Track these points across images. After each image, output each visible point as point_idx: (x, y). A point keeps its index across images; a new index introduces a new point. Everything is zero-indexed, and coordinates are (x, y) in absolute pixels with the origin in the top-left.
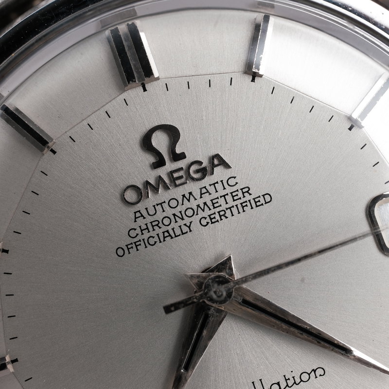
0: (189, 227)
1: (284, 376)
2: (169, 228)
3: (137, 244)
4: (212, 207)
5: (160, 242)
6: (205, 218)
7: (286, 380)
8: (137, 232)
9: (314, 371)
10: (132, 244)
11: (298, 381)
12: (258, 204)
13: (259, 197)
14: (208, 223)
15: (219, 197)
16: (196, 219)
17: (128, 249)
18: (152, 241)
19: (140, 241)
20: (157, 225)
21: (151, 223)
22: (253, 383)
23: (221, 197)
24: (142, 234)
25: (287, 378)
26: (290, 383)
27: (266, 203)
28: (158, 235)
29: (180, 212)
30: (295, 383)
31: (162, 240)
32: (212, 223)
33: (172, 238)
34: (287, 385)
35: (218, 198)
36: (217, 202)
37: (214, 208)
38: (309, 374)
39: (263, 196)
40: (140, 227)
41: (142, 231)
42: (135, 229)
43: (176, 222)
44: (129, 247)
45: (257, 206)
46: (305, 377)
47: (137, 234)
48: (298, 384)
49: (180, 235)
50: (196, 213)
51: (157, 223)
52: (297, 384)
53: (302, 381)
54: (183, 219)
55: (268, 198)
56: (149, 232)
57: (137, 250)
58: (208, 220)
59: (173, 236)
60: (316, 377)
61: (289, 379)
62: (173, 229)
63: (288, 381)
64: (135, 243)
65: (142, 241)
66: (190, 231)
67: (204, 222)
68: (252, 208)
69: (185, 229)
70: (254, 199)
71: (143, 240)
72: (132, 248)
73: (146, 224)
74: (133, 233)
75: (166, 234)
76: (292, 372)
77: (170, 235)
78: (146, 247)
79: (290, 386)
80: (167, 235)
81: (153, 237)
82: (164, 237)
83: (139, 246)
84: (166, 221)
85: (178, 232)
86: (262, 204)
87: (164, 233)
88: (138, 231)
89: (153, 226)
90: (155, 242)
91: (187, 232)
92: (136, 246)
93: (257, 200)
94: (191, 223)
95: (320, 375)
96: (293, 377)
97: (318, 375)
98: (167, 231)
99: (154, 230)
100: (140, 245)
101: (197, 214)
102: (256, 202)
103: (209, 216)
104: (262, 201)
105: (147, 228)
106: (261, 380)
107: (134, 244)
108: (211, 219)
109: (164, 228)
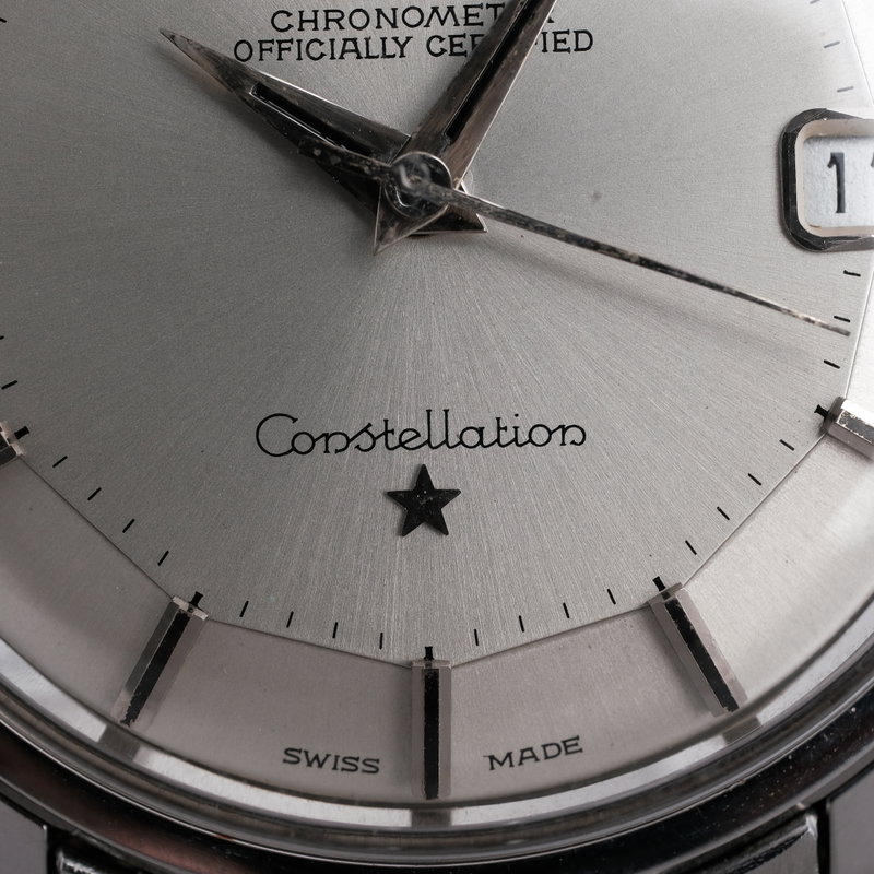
0: (402, 47)
1: (498, 419)
2: (360, 36)
3: (284, 45)
4: (462, 22)
5: (333, 58)
6: (442, 40)
7: (499, 429)
8: (290, 20)
9: (564, 429)
10: (272, 42)
11: (523, 438)
12: (560, 46)
13: (568, 32)
14: (443, 51)
15: (485, 6)
16: (421, 34)
17: (262, 50)
18: (315, 50)
19: (291, 41)
20: (337, 21)
21: (327, 12)
22: (429, 411)
23: (488, 6)
24: (301, 29)
25: (502, 426)
26: (506, 437)
27: (577, 50)
28: (332, 41)
29: (394, 10)
30: (515, 440)
31: (337, 55)
32: (452, 54)
33: (359, 57)
34: (498, 441)
35: (481, 6)
36: (477, 15)
37: (467, 24)
38: (550, 433)
39: (577, 33)
40: (301, 13)
41: (302, 21)
42: (289, 15)
43: (379, 27)
44: (265, 46)
45: (556, 50)
46: (540, 435)
47: (290, 26)
48: (521, 445)
49: (377, 57)
50: (425, 23)
51: (338, 15)
52: (517, 445)
53: (530, 441)
54: (394, 26)
55: (584, 41)
56: (316, 29)
57: (280, 59)
58: (446, 45)
59: (364, 54)
60: (563, 444)
61: (505, 429)
62: (367, 40)
63: (502, 432)
64: (280, 42)
65: (295, 43)
66: (402, 55)
67: (436, 46)
68: (545, 50)
69: (392, 48)
70: (555, 33)
71: (299, 41)
72: (270, 50)
73: (315, 12)
74: (282, 21)
75: (350, 46)
76: (517, 415)
77: (356, 51)
78: (300, 59)
79: (503, 442)
80: (352, 48)
81: (321, 43)
82: (344, 51)
83: (287, 52)
84: (359, 20)
85: (376, 49)
86: (568, 50)
87: (346, 40)
88: (295, 20)
89: (328, 20)
90: (322, 55)
91: (394, 56)
92: (281, 50)
93: (560, 37)
94: (408, 39)
95: (573, 442)
96: (516, 428)
97: (568, 440)
98: (354, 41)
99: (327, 28)
100: (289, 49)
101: (427, 26)
102: (556, 41)
103: (452, 37)
104: (571, 43)
105: (315, 21)
106: (446, 411)
107: (276, 44)
108: (453, 45)
109: (349, 33)
